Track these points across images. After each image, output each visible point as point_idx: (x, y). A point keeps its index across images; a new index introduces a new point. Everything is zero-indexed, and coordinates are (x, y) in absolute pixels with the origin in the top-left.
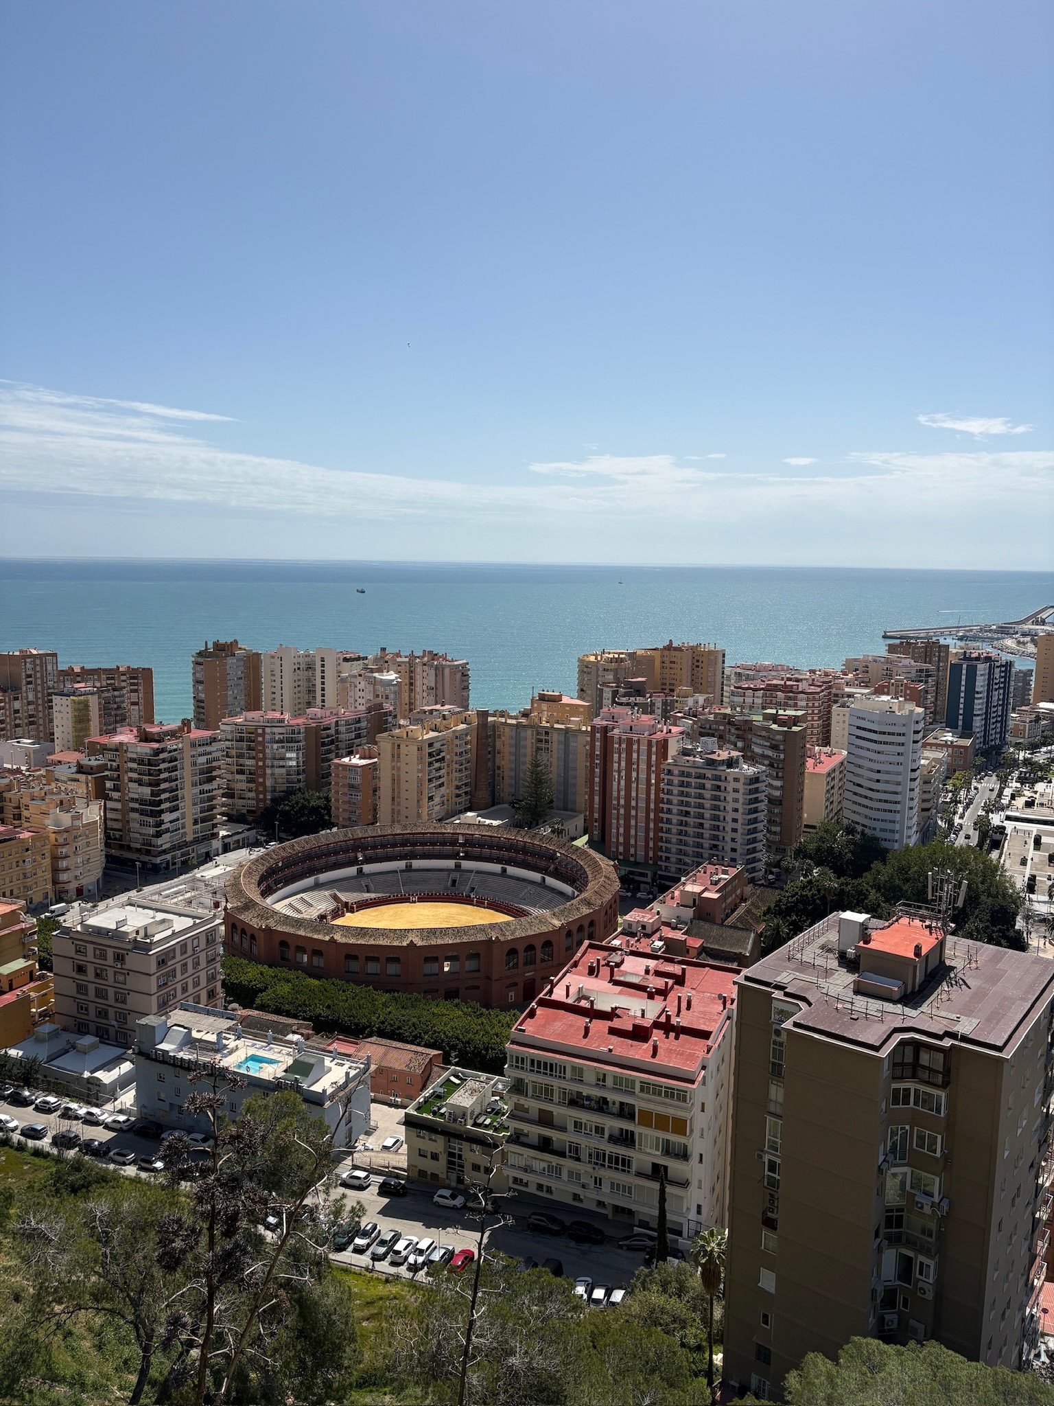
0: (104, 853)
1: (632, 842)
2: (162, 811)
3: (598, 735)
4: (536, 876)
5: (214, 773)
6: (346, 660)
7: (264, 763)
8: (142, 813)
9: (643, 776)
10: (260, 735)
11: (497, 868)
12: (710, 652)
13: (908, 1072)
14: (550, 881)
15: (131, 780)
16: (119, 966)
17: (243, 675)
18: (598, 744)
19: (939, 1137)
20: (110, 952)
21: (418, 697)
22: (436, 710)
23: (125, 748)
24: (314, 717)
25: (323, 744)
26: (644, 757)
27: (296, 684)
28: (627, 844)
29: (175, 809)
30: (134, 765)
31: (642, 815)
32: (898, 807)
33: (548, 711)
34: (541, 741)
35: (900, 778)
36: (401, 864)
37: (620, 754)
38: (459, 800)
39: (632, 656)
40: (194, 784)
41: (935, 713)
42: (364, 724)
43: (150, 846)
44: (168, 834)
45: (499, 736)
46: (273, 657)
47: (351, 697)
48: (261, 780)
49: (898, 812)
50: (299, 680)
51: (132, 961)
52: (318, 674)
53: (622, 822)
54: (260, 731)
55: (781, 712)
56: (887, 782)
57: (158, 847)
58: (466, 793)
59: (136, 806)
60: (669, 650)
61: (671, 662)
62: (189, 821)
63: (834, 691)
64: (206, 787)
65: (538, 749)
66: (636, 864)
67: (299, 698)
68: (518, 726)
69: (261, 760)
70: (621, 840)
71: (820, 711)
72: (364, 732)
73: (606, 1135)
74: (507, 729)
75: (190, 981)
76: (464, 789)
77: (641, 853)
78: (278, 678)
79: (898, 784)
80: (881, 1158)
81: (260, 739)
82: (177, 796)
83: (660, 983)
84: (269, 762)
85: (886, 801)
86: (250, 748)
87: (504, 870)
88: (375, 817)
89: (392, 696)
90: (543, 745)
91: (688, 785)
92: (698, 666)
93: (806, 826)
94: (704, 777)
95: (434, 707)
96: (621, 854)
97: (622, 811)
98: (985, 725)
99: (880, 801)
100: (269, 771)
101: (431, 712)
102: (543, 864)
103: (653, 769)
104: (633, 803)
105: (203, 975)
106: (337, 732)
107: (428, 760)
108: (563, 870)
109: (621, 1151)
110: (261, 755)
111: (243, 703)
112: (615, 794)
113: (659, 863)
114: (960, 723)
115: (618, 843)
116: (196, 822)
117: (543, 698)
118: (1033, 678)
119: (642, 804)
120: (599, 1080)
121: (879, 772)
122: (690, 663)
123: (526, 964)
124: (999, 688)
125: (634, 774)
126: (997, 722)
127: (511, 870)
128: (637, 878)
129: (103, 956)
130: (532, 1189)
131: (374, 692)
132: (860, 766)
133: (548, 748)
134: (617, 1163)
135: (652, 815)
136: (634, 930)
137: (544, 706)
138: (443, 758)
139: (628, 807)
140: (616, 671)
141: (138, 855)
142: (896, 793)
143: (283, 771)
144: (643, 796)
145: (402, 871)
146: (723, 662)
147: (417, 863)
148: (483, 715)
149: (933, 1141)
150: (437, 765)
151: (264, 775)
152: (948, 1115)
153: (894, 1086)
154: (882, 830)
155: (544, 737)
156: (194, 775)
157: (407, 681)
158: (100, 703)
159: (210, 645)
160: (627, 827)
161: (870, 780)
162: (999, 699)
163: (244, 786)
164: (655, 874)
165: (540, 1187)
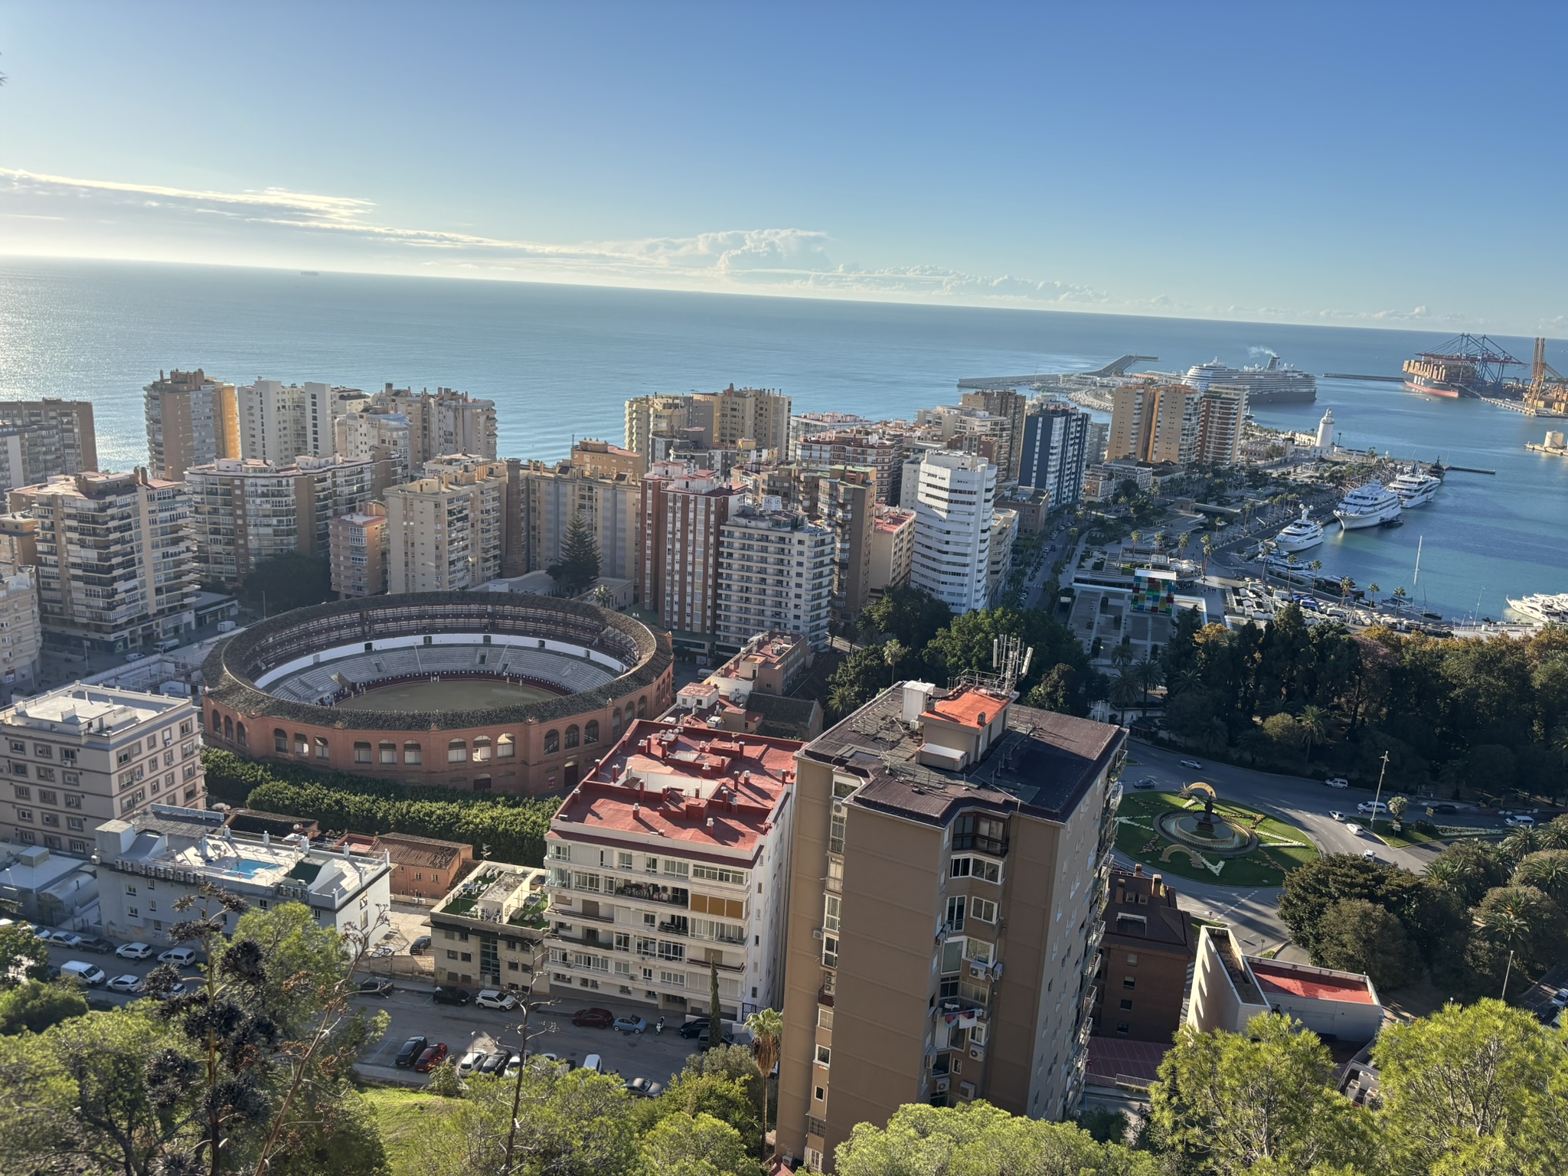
0: (39, 630)
1: (688, 610)
2: (115, 579)
3: (650, 492)
4: (579, 651)
5: (181, 534)
6: (342, 397)
7: (244, 521)
8: (88, 581)
9: (700, 538)
10: (237, 487)
11: (533, 642)
12: (777, 400)
13: (968, 842)
14: (596, 656)
15: (70, 541)
16: (69, 764)
17: (211, 414)
18: (649, 502)
19: (996, 906)
20: (56, 749)
21: (433, 443)
22: (456, 460)
23: (60, 502)
24: (305, 466)
25: (319, 500)
26: (701, 517)
27: (282, 426)
28: (682, 613)
29: (132, 576)
30: (74, 523)
31: (699, 581)
32: (967, 570)
33: (591, 464)
34: (583, 497)
35: (970, 540)
36: (419, 640)
37: (675, 513)
38: (488, 564)
39: (688, 400)
40: (155, 546)
41: (1008, 470)
42: (367, 476)
43: (101, 620)
44: (124, 607)
45: (534, 492)
46: (250, 392)
47: (351, 442)
48: (241, 542)
49: (968, 575)
50: (285, 421)
51: (84, 758)
52: (309, 414)
53: (676, 589)
54: (237, 482)
55: (849, 468)
56: (957, 544)
57: (110, 621)
58: (495, 557)
59: (79, 572)
60: (730, 395)
61: (733, 409)
62: (150, 590)
63: (905, 445)
64: (171, 550)
65: (582, 506)
66: (692, 634)
67: (286, 442)
68: (556, 480)
69: (239, 517)
70: (676, 608)
71: (890, 467)
72: (367, 485)
73: (657, 923)
74: (543, 484)
75: (162, 779)
76: (492, 553)
77: (697, 622)
78: (257, 417)
79: (968, 545)
80: (939, 928)
81: (238, 492)
82: (133, 560)
83: (715, 761)
84: (251, 520)
85: (954, 564)
86: (226, 504)
87: (542, 644)
88: (385, 583)
89: (401, 442)
90: (587, 502)
91: (750, 548)
92: (761, 415)
93: (873, 590)
94: (766, 539)
95: (453, 456)
96: (675, 623)
97: (677, 577)
98: (1059, 482)
99: (949, 563)
100: (251, 530)
101: (450, 462)
102: (587, 636)
103: (712, 530)
104: (690, 569)
105: (178, 773)
106: (334, 484)
107: (447, 518)
108: (610, 643)
109: (673, 938)
110: (239, 512)
111: (213, 448)
112: (669, 557)
113: (717, 633)
114: (1033, 480)
115: (672, 612)
116: (159, 591)
117: (585, 448)
118: (1109, 433)
119: (699, 569)
120: (649, 866)
121: (948, 532)
122: (753, 412)
123: (567, 746)
124: (1075, 444)
125: (691, 537)
126: (1070, 479)
127: (551, 644)
128: (692, 649)
129: (47, 752)
130: (576, 985)
131: (379, 436)
132: (929, 527)
133: (592, 508)
134: (668, 951)
135: (710, 582)
136: (688, 705)
137: (587, 457)
138: (466, 518)
139: (683, 572)
140: (670, 417)
141: (85, 632)
142: (965, 555)
143: (270, 531)
144: (700, 560)
145: (419, 647)
146: (789, 411)
147: (437, 639)
148: (514, 465)
149: (989, 907)
150: (459, 524)
151: (245, 536)
152: (1005, 884)
153: (954, 857)
154: (950, 594)
155: (587, 494)
156: (154, 533)
157: (419, 424)
158: (22, 445)
159: (167, 376)
160: (683, 594)
161: (940, 541)
162: (1074, 456)
163: (219, 548)
164: (713, 644)
165: (585, 982)
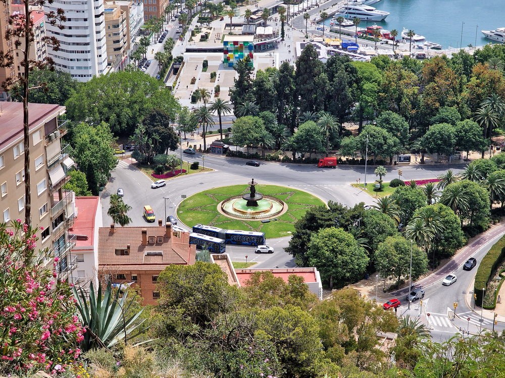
32: (88, 48)
49: (89, 52)
56: (77, 28)
79: (86, 28)
85: (78, 44)
99: (74, 44)
142: (85, 36)
154: (79, 68)
